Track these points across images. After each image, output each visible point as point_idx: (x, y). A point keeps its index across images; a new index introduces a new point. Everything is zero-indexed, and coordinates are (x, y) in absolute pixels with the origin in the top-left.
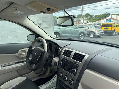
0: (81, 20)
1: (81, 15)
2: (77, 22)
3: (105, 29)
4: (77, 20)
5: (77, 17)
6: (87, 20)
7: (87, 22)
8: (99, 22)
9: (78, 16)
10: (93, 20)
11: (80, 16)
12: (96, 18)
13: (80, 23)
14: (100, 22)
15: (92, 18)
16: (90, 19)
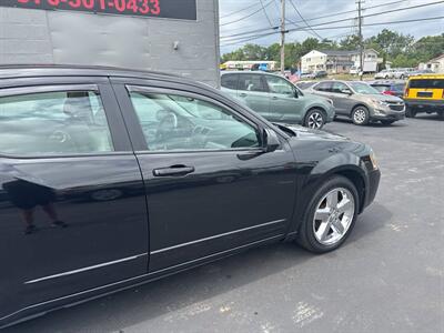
0: (353, 59)
1: (358, 39)
2: (340, 69)
3: (419, 94)
4: (340, 59)
5: (341, 49)
6: (381, 60)
7: (381, 67)
8: (429, 66)
9: (343, 43)
10: (411, 56)
11: (352, 42)
12: (423, 51)
13: (352, 72)
14: (433, 66)
15: (404, 49)
16: (395, 55)
